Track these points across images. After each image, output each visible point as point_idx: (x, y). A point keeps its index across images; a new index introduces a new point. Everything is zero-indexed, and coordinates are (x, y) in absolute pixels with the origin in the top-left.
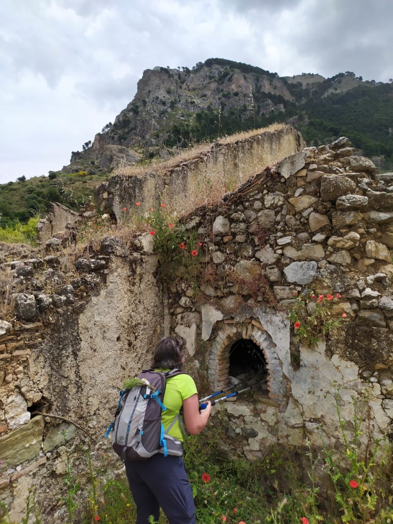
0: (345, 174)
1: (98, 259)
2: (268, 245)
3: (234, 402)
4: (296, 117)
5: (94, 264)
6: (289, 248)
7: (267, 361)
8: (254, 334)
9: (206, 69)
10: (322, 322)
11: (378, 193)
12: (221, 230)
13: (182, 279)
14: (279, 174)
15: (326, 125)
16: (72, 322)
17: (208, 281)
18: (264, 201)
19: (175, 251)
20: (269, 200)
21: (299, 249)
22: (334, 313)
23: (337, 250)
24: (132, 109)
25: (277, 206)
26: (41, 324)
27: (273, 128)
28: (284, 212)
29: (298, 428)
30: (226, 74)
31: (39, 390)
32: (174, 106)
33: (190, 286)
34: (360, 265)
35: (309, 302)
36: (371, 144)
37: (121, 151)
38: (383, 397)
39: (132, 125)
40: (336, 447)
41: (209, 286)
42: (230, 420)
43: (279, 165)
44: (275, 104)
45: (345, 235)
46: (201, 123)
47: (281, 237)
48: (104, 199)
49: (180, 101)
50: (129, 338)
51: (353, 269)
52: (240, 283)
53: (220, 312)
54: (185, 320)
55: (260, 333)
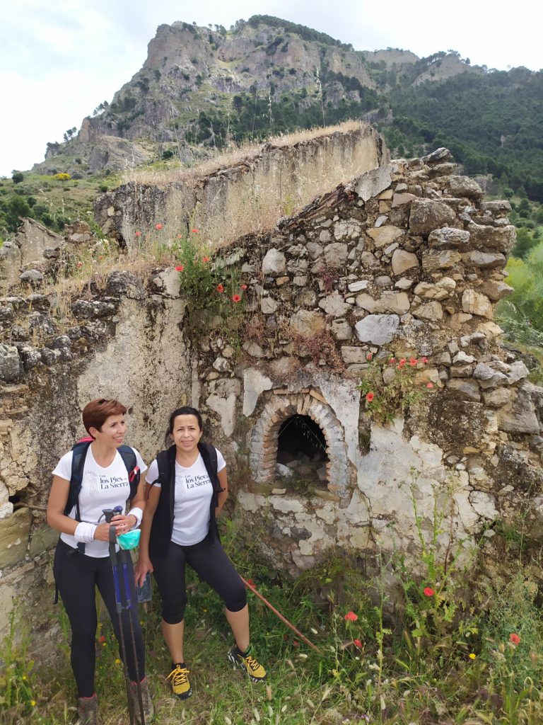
0: (443, 199)
1: (103, 301)
2: (337, 291)
3: (283, 495)
4: (376, 111)
5: (98, 308)
6: (364, 295)
7: (328, 443)
8: (312, 408)
9: (250, 29)
10: (401, 393)
11: (483, 227)
12: (275, 269)
13: (217, 333)
14: (355, 194)
15: (416, 125)
16: (69, 386)
17: (254, 337)
18: (333, 231)
19: (209, 295)
20: (341, 229)
21: (377, 297)
22: (417, 382)
23: (426, 300)
24: (139, 83)
25: (350, 239)
26: (27, 387)
27: (346, 127)
28: (360, 247)
29: (362, 526)
30: (279, 41)
31: (25, 474)
32: (201, 83)
33: (228, 343)
34: (453, 322)
35: (387, 367)
36: (476, 157)
37: (121, 146)
38: (471, 488)
39: (138, 108)
40: (409, 551)
41: (254, 344)
42: (276, 518)
43: (357, 183)
44: (348, 90)
45: (437, 282)
46: (240, 111)
47: (354, 281)
48: (109, 217)
49: (210, 76)
50: (144, 411)
51: (443, 327)
52: (297, 341)
53: (268, 379)
54: (220, 388)
55: (320, 407)
